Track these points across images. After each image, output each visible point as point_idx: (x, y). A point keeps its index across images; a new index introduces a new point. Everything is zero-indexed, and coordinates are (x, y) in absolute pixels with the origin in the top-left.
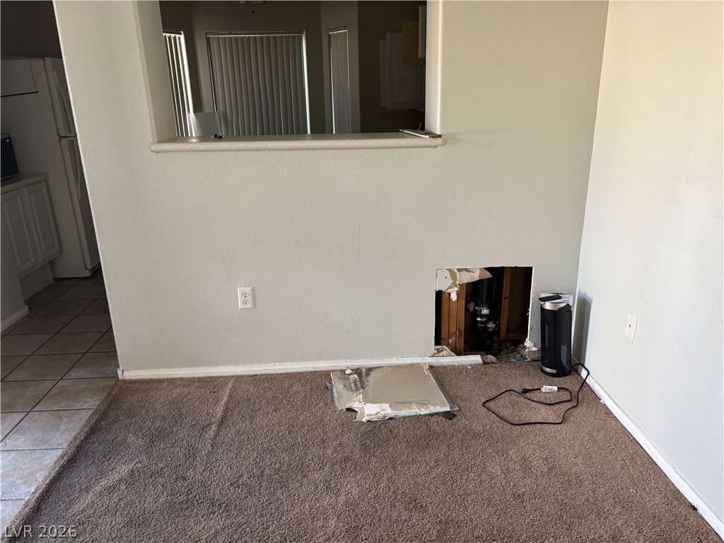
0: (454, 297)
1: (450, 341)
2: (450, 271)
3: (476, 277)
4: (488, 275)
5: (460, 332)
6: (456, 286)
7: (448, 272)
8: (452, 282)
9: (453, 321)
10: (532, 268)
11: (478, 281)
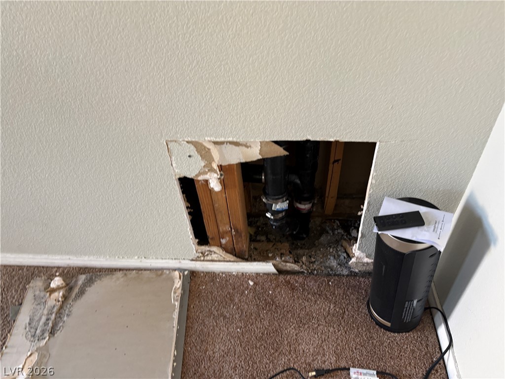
0: (215, 185)
1: (223, 241)
2: (197, 145)
3: (254, 154)
4: (281, 152)
5: (237, 231)
6: (212, 170)
7: (192, 147)
8: (203, 164)
9: (223, 218)
10: (374, 144)
11: (259, 160)
